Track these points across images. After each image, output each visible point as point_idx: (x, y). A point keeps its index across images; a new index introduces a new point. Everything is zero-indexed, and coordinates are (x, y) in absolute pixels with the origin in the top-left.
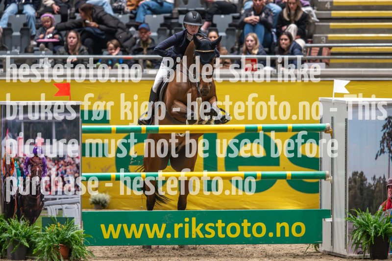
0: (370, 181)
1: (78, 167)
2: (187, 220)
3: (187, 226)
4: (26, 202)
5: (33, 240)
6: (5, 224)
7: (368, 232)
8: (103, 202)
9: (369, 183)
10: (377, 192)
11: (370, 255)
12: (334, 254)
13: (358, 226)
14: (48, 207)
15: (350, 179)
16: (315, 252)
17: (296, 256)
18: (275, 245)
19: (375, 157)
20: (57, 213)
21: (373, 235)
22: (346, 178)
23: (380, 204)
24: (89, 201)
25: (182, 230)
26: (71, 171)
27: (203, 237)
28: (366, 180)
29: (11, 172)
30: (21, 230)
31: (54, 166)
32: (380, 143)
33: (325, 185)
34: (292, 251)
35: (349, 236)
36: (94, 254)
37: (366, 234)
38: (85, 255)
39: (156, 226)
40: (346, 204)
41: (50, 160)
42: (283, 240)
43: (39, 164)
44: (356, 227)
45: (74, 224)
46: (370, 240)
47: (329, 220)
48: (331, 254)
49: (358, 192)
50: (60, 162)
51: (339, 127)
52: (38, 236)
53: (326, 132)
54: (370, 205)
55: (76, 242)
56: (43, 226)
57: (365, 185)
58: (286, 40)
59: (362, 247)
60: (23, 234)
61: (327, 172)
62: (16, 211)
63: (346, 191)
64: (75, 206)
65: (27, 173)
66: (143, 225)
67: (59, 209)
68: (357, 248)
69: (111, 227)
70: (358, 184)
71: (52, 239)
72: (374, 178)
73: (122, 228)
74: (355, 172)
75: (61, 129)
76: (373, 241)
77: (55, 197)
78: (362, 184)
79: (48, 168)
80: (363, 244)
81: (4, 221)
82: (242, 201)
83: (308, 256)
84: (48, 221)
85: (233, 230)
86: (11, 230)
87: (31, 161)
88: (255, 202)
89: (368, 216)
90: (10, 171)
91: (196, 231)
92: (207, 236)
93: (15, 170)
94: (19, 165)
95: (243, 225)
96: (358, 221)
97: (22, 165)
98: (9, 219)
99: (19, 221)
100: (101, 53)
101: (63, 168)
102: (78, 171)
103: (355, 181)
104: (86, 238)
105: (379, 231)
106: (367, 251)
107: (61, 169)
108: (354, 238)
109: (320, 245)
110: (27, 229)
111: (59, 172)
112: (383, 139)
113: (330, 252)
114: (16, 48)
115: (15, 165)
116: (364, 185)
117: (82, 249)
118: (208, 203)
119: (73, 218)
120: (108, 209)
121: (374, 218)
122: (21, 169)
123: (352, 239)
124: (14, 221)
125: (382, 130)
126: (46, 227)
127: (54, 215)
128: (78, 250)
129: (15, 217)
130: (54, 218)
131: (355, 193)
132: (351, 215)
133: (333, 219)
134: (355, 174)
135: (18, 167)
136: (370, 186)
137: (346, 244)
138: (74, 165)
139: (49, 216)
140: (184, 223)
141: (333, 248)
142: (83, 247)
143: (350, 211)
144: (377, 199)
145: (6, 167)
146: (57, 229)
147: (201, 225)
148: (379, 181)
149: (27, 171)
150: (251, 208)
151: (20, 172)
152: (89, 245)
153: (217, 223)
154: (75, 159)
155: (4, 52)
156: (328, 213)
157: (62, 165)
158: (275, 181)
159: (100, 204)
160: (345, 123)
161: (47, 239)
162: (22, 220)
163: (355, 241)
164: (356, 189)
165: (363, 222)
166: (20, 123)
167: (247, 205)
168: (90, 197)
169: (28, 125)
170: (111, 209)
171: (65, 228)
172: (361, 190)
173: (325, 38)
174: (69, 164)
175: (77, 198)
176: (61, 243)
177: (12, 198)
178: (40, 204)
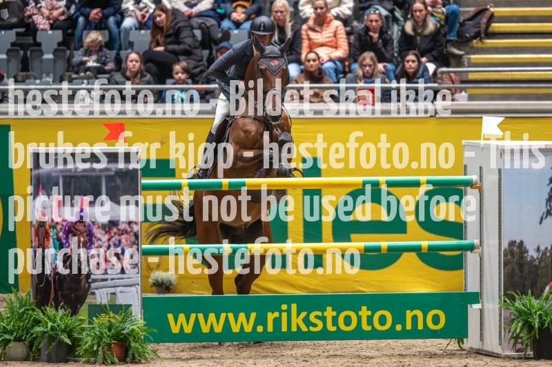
0: (532, 253)
1: (136, 236)
2: (284, 307)
3: (284, 315)
4: (66, 285)
5: (76, 335)
6: (38, 314)
7: (531, 322)
8: (168, 284)
9: (532, 256)
10: (542, 268)
11: (534, 354)
12: (484, 353)
13: (517, 313)
14: (96, 291)
15: (505, 250)
16: (458, 350)
17: (432, 356)
18: (403, 341)
19: (539, 220)
20: (109, 299)
21: (536, 326)
22: (500, 250)
23: (546, 284)
24: (148, 282)
25: (277, 322)
26: (127, 241)
27: (307, 330)
28: (527, 252)
29: (46, 244)
30: (59, 322)
31: (104, 235)
32: (545, 201)
33: (471, 259)
34: (426, 349)
35: (504, 328)
36: (160, 354)
37: (528, 326)
38: (147, 355)
39: (242, 316)
40: (500, 285)
41: (99, 227)
42: (415, 334)
43: (83, 233)
44: (514, 315)
45: (131, 314)
46: (533, 333)
47: (477, 306)
48: (479, 353)
49: (516, 268)
50: (112, 229)
51: (490, 181)
52: (83, 329)
53: (472, 187)
54: (533, 286)
55: (135, 338)
56: (90, 317)
57: (526, 258)
58: (413, 61)
59: (522, 343)
60: (63, 327)
61: (477, 242)
62: (52, 296)
63: (500, 267)
64: (133, 289)
65: (67, 245)
66: (225, 314)
67: (111, 294)
68: (515, 344)
69: (182, 317)
70: (517, 257)
71: (102, 334)
72: (538, 249)
73: (197, 319)
74: (512, 241)
75: (113, 184)
76: (537, 335)
77: (106, 277)
78: (522, 257)
79: (95, 237)
80: (524, 339)
81: (37, 310)
82: (356, 281)
83: (449, 355)
84: (97, 310)
85: (348, 321)
86: (47, 323)
87: (72, 229)
88: (373, 283)
89: (530, 301)
90: (44, 242)
91: (297, 322)
92: (312, 329)
93: (51, 241)
94: (57, 235)
95: (360, 313)
96: (517, 307)
97: (61, 234)
98: (43, 308)
99: (57, 310)
100: (164, 83)
101: (117, 237)
102: (137, 242)
103: (512, 253)
104: (148, 333)
105: (545, 320)
106: (529, 348)
107: (113, 239)
108: (512, 330)
109: (465, 340)
110: (69, 321)
111: (112, 244)
112: (549, 196)
113: (479, 350)
114: (48, 75)
115: (51, 234)
116: (525, 260)
117: (143, 347)
118: (310, 285)
119: (131, 305)
120: (173, 293)
121: (538, 303)
122: (59, 239)
123: (509, 332)
124: (50, 311)
125: (548, 185)
126: (94, 318)
127: (105, 302)
128: (137, 349)
129: (52, 305)
130: (105, 305)
131: (513, 269)
132: (507, 299)
133: (482, 306)
134: (512, 243)
135: (55, 237)
136: (533, 260)
137: (500, 338)
138: (132, 234)
139: (98, 303)
140: (281, 311)
141: (483, 344)
142: (144, 345)
143: (506, 295)
144: (542, 278)
145: (38, 237)
146: (109, 321)
147: (304, 314)
148: (544, 254)
149: (67, 242)
150: (368, 290)
151: (57, 243)
152: (152, 342)
153: (326, 311)
154: (132, 225)
155: (32, 81)
156: (476, 297)
157: (115, 234)
158: (401, 254)
159: (163, 286)
160: (498, 174)
161: (95, 334)
162: (61, 309)
163: (513, 334)
164: (514, 264)
165: (524, 308)
166: (58, 177)
167: (362, 286)
168: (149, 277)
169: (68, 179)
170: (178, 293)
171: (119, 318)
172: (521, 266)
173: (466, 60)
174: (125, 232)
175: (136, 278)
176: (114, 340)
177: (47, 278)
178: (85, 286)
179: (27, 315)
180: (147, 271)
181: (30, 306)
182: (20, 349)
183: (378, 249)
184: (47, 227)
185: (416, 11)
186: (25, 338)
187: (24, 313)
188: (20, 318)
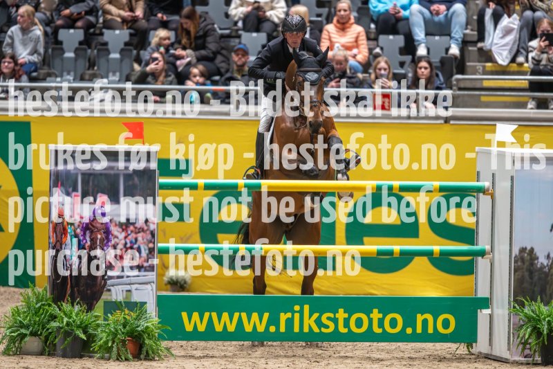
0: (542, 260)
1: (153, 234)
2: (297, 308)
3: (297, 316)
5: (91, 331)
6: (54, 309)
7: (539, 328)
8: (182, 283)
9: (542, 263)
10: (551, 275)
11: (542, 360)
12: (493, 358)
13: (526, 319)
14: (112, 288)
15: (516, 256)
16: (467, 354)
17: (441, 359)
18: (413, 344)
19: (550, 228)
20: (125, 296)
21: (545, 332)
22: (510, 256)
24: (163, 280)
25: (290, 322)
26: (143, 239)
27: (318, 331)
28: (538, 258)
29: (63, 240)
30: (75, 317)
31: (121, 233)
33: (482, 264)
34: (436, 353)
35: (513, 333)
36: (173, 352)
37: (537, 332)
38: (161, 353)
39: (255, 316)
40: (510, 291)
41: (116, 225)
42: (425, 337)
43: (100, 230)
44: (523, 321)
45: (146, 311)
46: (542, 338)
47: (487, 312)
48: (488, 357)
49: (526, 274)
50: (129, 227)
51: (503, 187)
52: (98, 325)
53: (484, 193)
54: (542, 292)
55: (149, 335)
56: (105, 313)
57: (536, 265)
58: (426, 68)
59: (530, 349)
60: (78, 323)
61: (488, 247)
62: (69, 292)
63: (510, 273)
64: (149, 287)
65: (84, 241)
66: (239, 313)
67: (127, 291)
68: (524, 349)
69: (196, 316)
70: (527, 264)
71: (117, 331)
72: (548, 257)
73: (210, 317)
74: (523, 248)
75: (130, 183)
76: (545, 341)
78: (532, 264)
79: (112, 235)
80: (532, 344)
81: (53, 305)
82: (369, 284)
83: (458, 359)
84: (112, 307)
85: (359, 323)
86: (63, 318)
87: (90, 226)
88: (385, 286)
89: (539, 307)
90: (61, 239)
91: (310, 323)
92: (323, 330)
93: (69, 237)
94: (75, 231)
95: (371, 316)
96: (526, 313)
97: (78, 230)
98: (59, 303)
99: (73, 306)
101: (133, 235)
102: (153, 240)
103: (522, 259)
104: (162, 331)
106: (537, 354)
107: (130, 237)
108: (521, 336)
109: (474, 344)
110: (84, 316)
111: (128, 241)
113: (488, 354)
114: (69, 74)
115: (69, 231)
116: (534, 266)
117: (157, 345)
118: (322, 286)
119: (146, 303)
120: (188, 291)
121: (547, 310)
123: (518, 338)
124: (66, 306)
126: (109, 315)
127: (120, 298)
128: (151, 346)
129: (68, 301)
130: (121, 302)
131: (523, 276)
132: (516, 305)
133: (492, 311)
134: (523, 250)
135: (73, 233)
136: (543, 267)
137: (509, 343)
138: (148, 232)
139: (114, 300)
140: (293, 312)
141: (492, 348)
142: (158, 342)
143: (515, 301)
144: (551, 285)
145: (56, 233)
146: (124, 317)
147: (316, 315)
149: (85, 239)
150: (379, 293)
151: (75, 240)
152: (166, 340)
153: (338, 312)
154: (148, 224)
155: (53, 79)
156: (486, 303)
157: (132, 232)
158: (413, 258)
159: (178, 285)
160: (510, 181)
161: (110, 330)
162: (77, 304)
163: (522, 340)
164: (524, 270)
165: (533, 314)
166: (77, 175)
167: (373, 288)
168: (164, 275)
169: (87, 177)
170: (192, 292)
171: (134, 315)
172: (531, 273)
173: (481, 68)
174: (141, 230)
175: (152, 276)
176: (128, 337)
178: (101, 283)
179: (43, 310)
180: (162, 269)
181: (46, 301)
182: (36, 344)
183: (391, 253)
184: (65, 223)
186: (41, 333)
187: (40, 308)
188: (36, 313)
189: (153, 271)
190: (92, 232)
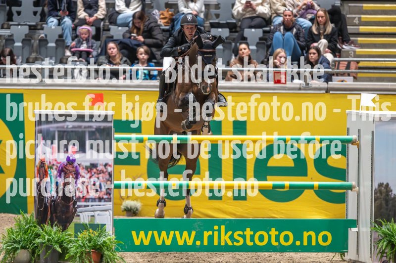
1: (110, 175)
2: (216, 228)
3: (216, 233)
4: (59, 209)
5: (65, 245)
6: (38, 230)
7: (393, 242)
8: (135, 210)
13: (383, 235)
14: (80, 214)
15: (376, 190)
16: (340, 261)
18: (302, 254)
20: (90, 220)
22: (372, 189)
24: (121, 208)
25: (211, 238)
26: (103, 179)
27: (232, 244)
28: (391, 191)
30: (54, 236)
31: (87, 174)
33: (351, 196)
34: (318, 260)
35: (374, 246)
36: (126, 260)
37: (391, 244)
38: (116, 261)
39: (185, 234)
40: (371, 215)
41: (83, 168)
42: (309, 248)
43: (72, 172)
44: (381, 236)
45: (105, 230)
46: (395, 249)
47: (355, 230)
49: (384, 202)
50: (93, 170)
51: (366, 139)
52: (70, 241)
53: (352, 144)
54: (395, 215)
55: (108, 248)
56: (76, 232)
57: (391, 196)
59: (386, 257)
60: (56, 239)
61: (355, 184)
62: (49, 217)
63: (371, 202)
64: (107, 213)
66: (173, 232)
67: (91, 216)
68: (382, 257)
69: (142, 233)
70: (384, 195)
71: (84, 245)
73: (153, 235)
74: (381, 183)
75: (94, 137)
77: (88, 204)
78: (387, 195)
80: (388, 253)
81: (38, 227)
82: (271, 210)
84: (81, 228)
85: (261, 238)
86: (45, 236)
87: (64, 169)
88: (283, 211)
89: (393, 226)
91: (225, 238)
92: (235, 244)
93: (49, 177)
95: (270, 233)
96: (383, 231)
98: (42, 225)
99: (52, 227)
101: (96, 175)
102: (110, 179)
103: (380, 192)
104: (117, 245)
106: (391, 260)
107: (93, 177)
108: (379, 247)
109: (346, 253)
110: (60, 235)
113: (355, 261)
114: (51, 59)
115: (49, 173)
116: (390, 197)
117: (113, 255)
118: (237, 212)
119: (105, 224)
122: (54, 176)
123: (377, 249)
124: (47, 227)
126: (78, 233)
127: (87, 222)
128: (109, 256)
129: (48, 223)
130: (86, 224)
131: (381, 204)
132: (376, 225)
133: (359, 229)
134: (381, 185)
137: (371, 253)
138: (107, 173)
139: (81, 223)
140: (213, 231)
141: (359, 257)
142: (114, 253)
143: (375, 222)
145: (40, 174)
146: (89, 235)
147: (230, 233)
150: (279, 217)
151: (53, 179)
152: (120, 251)
153: (246, 231)
154: (107, 167)
155: (40, 62)
156: (354, 223)
157: (95, 173)
158: (304, 191)
159: (131, 211)
160: (371, 135)
161: (79, 244)
162: (55, 226)
163: (380, 250)
164: (382, 199)
165: (388, 231)
166: (55, 131)
167: (275, 214)
168: (121, 204)
169: (62, 133)
170: (142, 216)
171: (97, 234)
172: (387, 201)
173: (353, 53)
174: (102, 172)
175: (109, 205)
176: (92, 249)
177: (45, 204)
178: (72, 210)
179: (31, 230)
180: (120, 200)
181: (33, 223)
182: (25, 254)
183: (283, 187)
184: (46, 167)
185: (319, 17)
186: (29, 247)
187: (28, 228)
188: (25, 232)
189: (111, 201)
190: (66, 173)
